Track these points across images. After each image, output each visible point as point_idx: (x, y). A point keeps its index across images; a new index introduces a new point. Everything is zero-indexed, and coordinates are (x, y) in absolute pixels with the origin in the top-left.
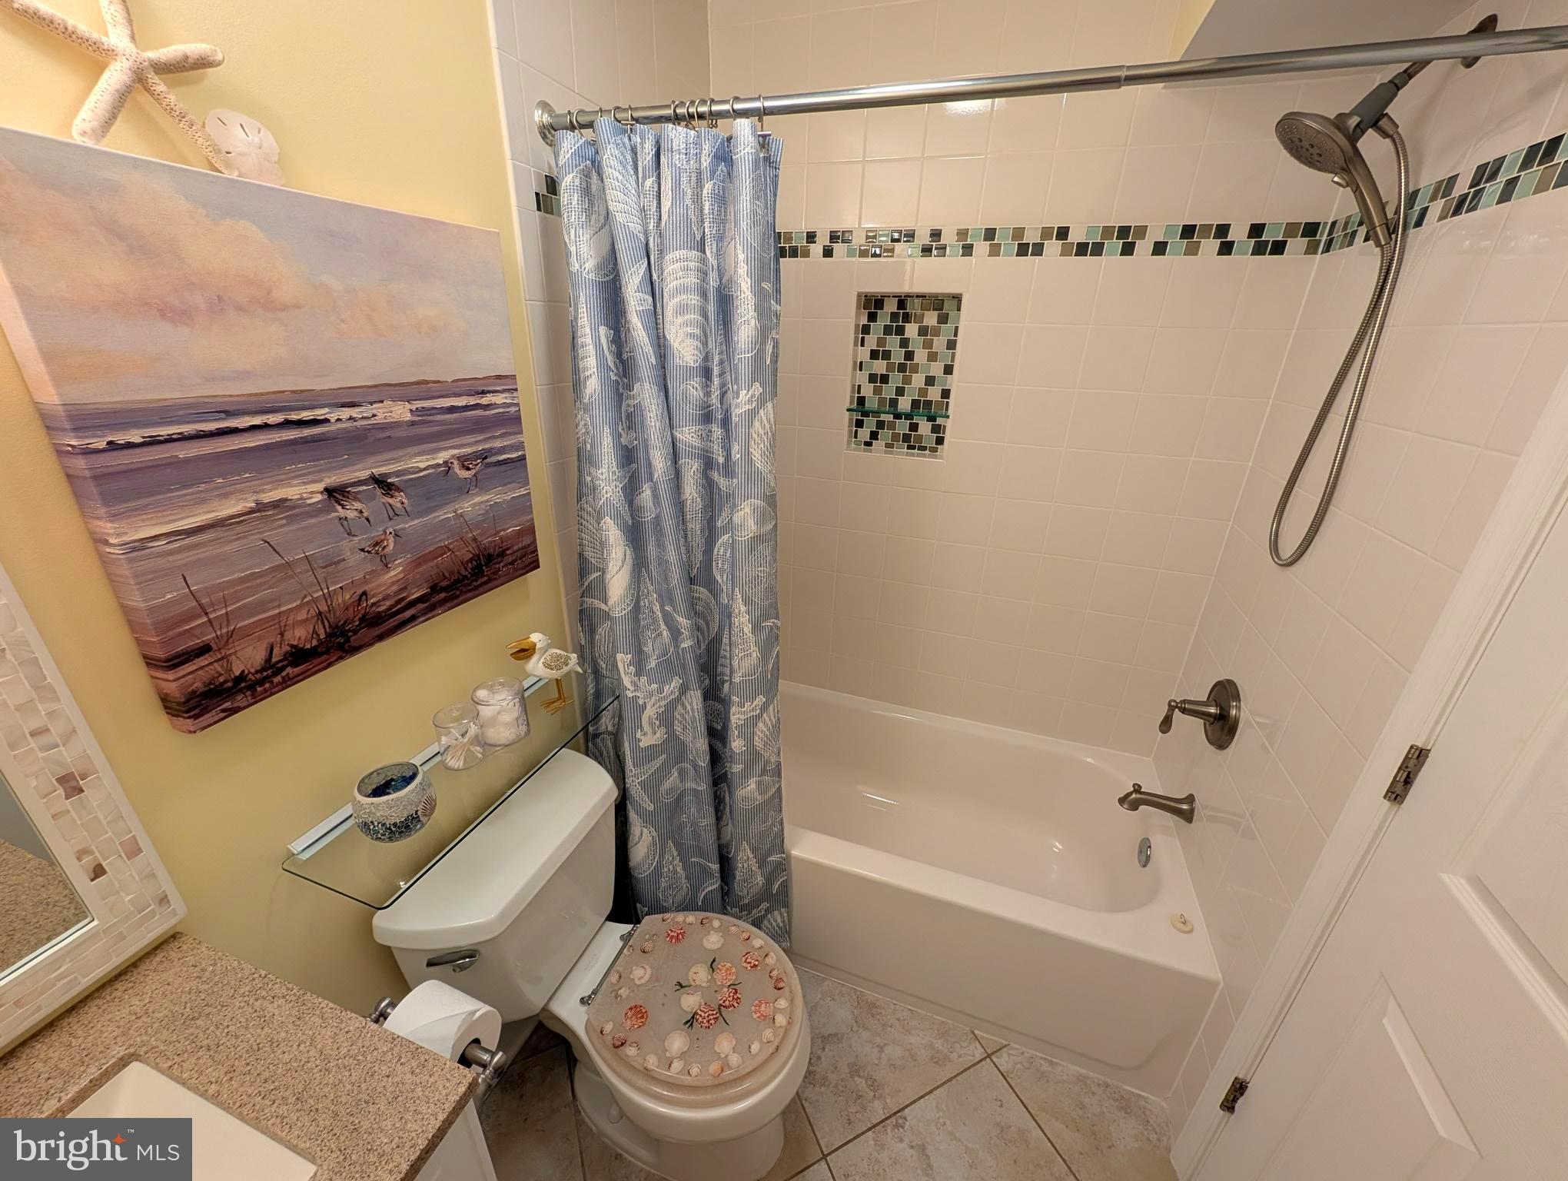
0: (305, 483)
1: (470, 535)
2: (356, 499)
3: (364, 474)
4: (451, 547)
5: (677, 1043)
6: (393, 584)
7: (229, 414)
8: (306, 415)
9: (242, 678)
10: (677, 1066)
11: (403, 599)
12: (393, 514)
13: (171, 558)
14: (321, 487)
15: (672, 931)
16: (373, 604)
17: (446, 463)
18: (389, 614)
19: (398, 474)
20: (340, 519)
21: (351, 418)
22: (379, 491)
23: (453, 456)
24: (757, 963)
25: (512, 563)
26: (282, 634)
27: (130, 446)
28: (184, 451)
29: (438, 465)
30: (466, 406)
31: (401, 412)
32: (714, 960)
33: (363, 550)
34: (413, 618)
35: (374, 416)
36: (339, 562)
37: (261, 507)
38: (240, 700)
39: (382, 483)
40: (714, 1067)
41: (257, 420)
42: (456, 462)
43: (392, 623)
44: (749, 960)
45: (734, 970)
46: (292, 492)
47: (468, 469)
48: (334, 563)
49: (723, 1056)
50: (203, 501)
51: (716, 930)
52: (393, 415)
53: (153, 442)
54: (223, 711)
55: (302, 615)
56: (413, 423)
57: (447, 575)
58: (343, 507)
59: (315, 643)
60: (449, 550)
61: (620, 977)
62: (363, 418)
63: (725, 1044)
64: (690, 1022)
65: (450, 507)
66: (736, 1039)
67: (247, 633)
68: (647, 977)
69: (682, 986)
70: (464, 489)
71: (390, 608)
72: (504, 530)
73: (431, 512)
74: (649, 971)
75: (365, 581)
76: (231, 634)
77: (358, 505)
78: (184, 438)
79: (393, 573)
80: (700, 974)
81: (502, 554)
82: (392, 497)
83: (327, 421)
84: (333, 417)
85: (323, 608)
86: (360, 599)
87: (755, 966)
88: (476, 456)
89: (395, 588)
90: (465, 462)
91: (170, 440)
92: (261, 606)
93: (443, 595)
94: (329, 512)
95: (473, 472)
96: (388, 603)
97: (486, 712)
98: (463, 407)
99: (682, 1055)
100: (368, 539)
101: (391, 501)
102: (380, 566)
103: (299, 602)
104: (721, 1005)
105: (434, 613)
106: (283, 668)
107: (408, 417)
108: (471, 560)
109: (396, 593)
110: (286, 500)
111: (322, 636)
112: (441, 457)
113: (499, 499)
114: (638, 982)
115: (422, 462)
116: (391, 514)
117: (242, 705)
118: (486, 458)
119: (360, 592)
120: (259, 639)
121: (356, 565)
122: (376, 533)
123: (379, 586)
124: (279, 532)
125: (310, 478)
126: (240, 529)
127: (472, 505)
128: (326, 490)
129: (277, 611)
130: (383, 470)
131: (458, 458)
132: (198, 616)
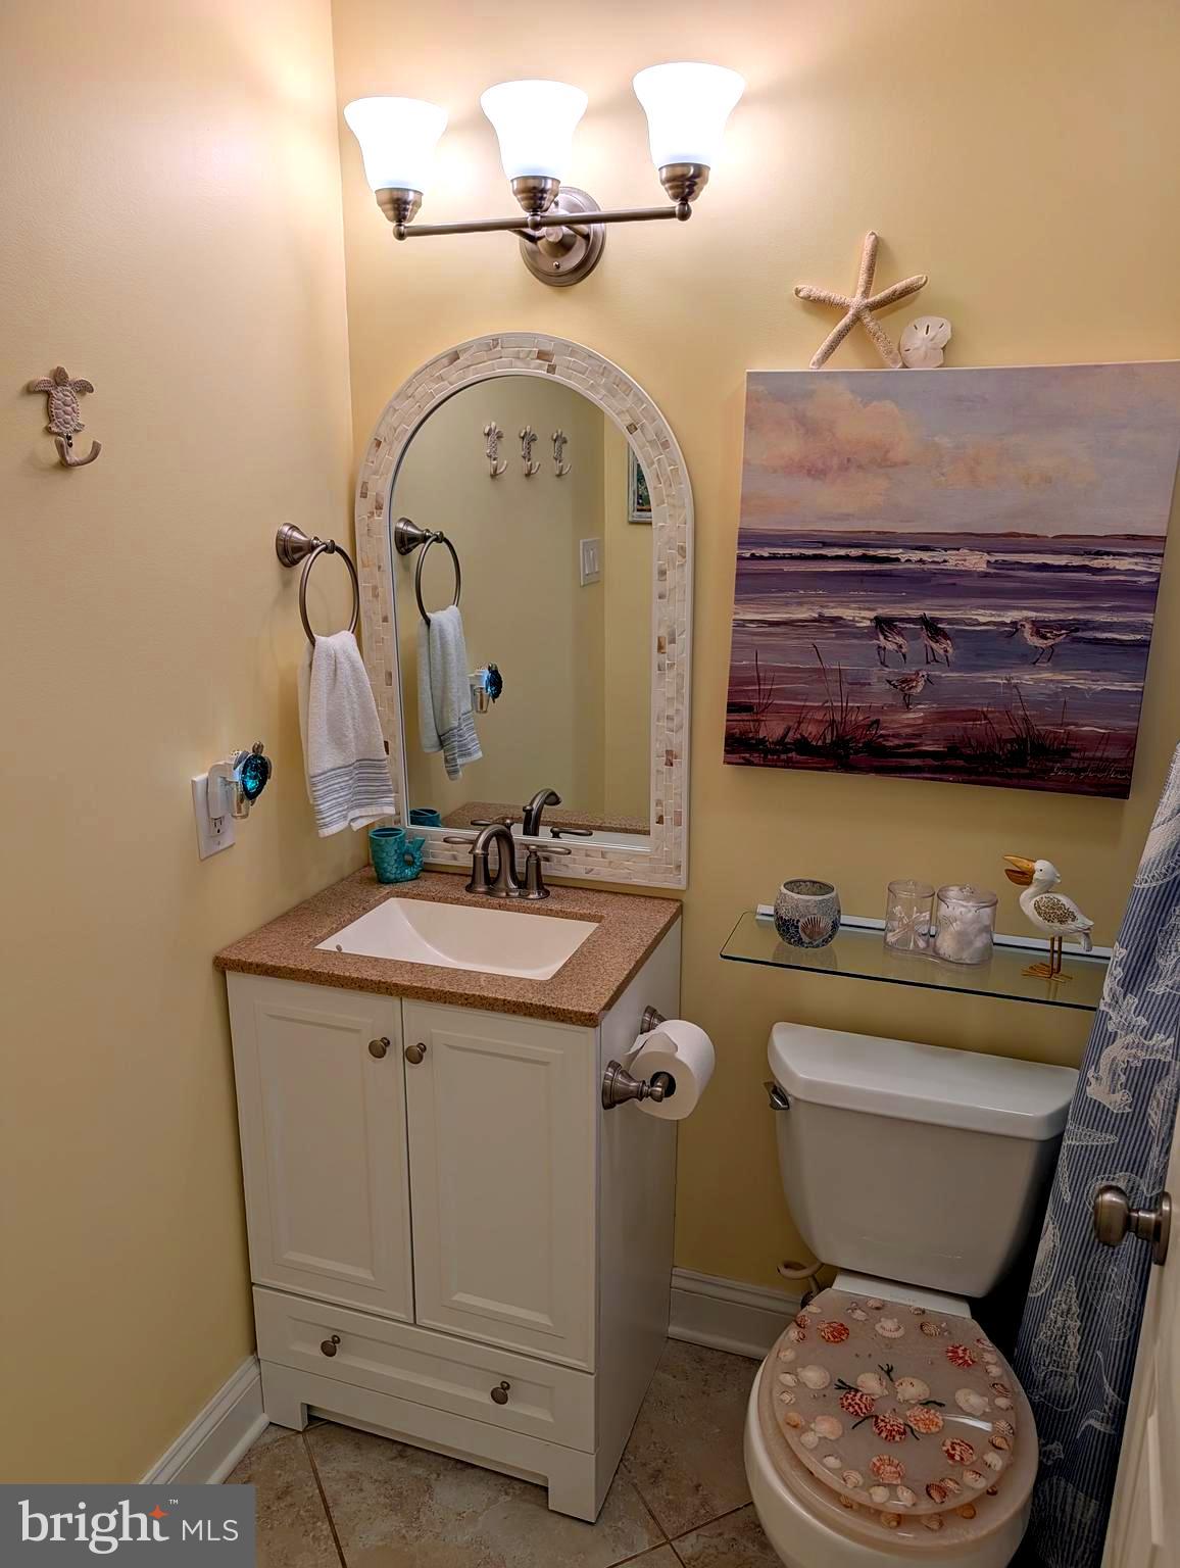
0: (860, 609)
1: (1021, 712)
2: (899, 634)
3: (915, 614)
4: (990, 716)
5: (814, 1377)
6: (909, 726)
7: (825, 545)
8: (881, 552)
9: (763, 741)
10: (788, 1379)
11: (915, 745)
12: (932, 659)
13: (755, 638)
14: (872, 615)
15: (965, 1350)
16: (882, 736)
17: (1014, 623)
18: (892, 753)
19: (950, 621)
20: (879, 647)
21: (921, 561)
22: (924, 633)
23: (1026, 619)
24: (957, 1458)
25: (1078, 771)
26: (799, 723)
27: (762, 558)
28: (789, 567)
29: (1004, 624)
30: (1066, 566)
31: (977, 562)
32: (941, 1405)
33: (889, 682)
34: (917, 770)
35: (945, 561)
36: (865, 684)
37: (821, 619)
38: (755, 757)
39: (932, 627)
40: (795, 1417)
41: (842, 552)
42: (1028, 626)
43: (893, 762)
44: (957, 1447)
45: (934, 1429)
46: (847, 613)
47: (1044, 637)
48: (860, 683)
49: (812, 1426)
50: (787, 604)
51: (991, 1403)
52: (967, 564)
53: (774, 557)
54: (744, 758)
55: (819, 716)
56: (986, 575)
57: (974, 743)
58: (886, 637)
59: (820, 743)
60: (986, 718)
61: (878, 1308)
62: (933, 562)
63: (826, 1427)
64: (842, 1386)
65: (1004, 673)
66: (837, 1440)
67: (778, 709)
68: (887, 1334)
69: (889, 1372)
70: (1031, 658)
71: (898, 747)
72: (1076, 725)
73: (979, 671)
74: (897, 1335)
75: (881, 711)
76: (767, 706)
77: (900, 640)
78: (792, 557)
79: (911, 715)
80: (912, 1389)
81: (1065, 753)
82: (937, 642)
83: (898, 560)
84: (904, 557)
85: (838, 718)
86: (870, 726)
87: (952, 1457)
88: (1061, 625)
89: (909, 730)
90: (1039, 628)
91: (783, 557)
92: (795, 695)
93: (961, 763)
94: (871, 638)
95: (1050, 642)
96: (897, 742)
97: (944, 910)
98: (1059, 566)
99: (800, 1383)
100: (899, 674)
101: (934, 645)
102: (900, 701)
103: (820, 704)
104: (877, 1417)
105: (945, 776)
106: (790, 751)
107: (983, 567)
108: (1011, 741)
109: (909, 736)
110: (841, 618)
111: (828, 741)
112: (1009, 617)
113: (1081, 685)
114: (878, 1327)
115: (984, 616)
116: (930, 657)
117: (756, 761)
118: (1077, 630)
119: (874, 718)
120: (783, 719)
121: (879, 692)
122: (909, 671)
123: (892, 721)
124: (827, 642)
125: (867, 605)
126: (800, 631)
127: (1037, 680)
128: (876, 618)
129: (802, 704)
130: (937, 614)
131: (1034, 622)
132: (754, 684)
